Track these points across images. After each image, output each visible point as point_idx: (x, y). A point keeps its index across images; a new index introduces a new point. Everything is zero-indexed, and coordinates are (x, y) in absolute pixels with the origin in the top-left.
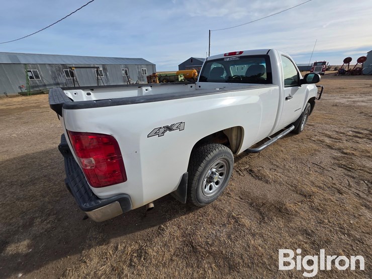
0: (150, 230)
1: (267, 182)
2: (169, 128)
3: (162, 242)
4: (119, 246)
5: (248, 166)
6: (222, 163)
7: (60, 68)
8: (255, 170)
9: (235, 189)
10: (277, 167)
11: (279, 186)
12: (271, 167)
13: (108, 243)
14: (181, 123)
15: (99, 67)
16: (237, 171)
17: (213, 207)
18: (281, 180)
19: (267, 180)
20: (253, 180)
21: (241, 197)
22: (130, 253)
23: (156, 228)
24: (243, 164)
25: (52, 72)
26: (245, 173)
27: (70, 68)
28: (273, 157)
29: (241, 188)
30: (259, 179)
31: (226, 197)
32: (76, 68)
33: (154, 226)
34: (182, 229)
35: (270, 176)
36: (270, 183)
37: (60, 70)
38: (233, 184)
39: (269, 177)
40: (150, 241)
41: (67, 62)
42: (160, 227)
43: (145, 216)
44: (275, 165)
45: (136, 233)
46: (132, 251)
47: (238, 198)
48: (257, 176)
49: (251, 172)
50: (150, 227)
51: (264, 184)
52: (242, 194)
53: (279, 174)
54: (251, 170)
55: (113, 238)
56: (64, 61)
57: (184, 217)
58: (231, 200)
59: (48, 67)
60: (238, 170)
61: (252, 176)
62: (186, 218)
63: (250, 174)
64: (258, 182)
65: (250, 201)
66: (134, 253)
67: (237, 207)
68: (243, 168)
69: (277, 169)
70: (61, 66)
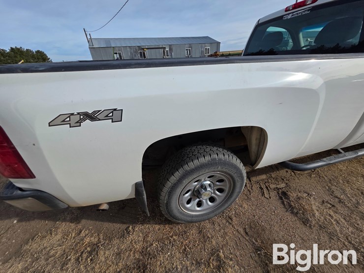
0: (118, 226)
1: (305, 222)
2: (92, 117)
3: (118, 249)
4: (83, 231)
5: (283, 185)
6: (220, 177)
7: (136, 49)
8: (293, 195)
9: (244, 214)
10: (340, 201)
11: (327, 238)
12: (327, 198)
13: (78, 223)
14: (115, 110)
15: (165, 48)
16: (261, 188)
17: (199, 228)
18: (338, 229)
19: (307, 220)
20: (280, 210)
21: (248, 230)
22: (86, 244)
23: (125, 226)
24: (276, 179)
25: (131, 53)
26: (273, 194)
27: (143, 49)
28: (338, 183)
29: (254, 216)
30: (292, 213)
31: (224, 221)
32: (147, 49)
33: (124, 223)
34: (147, 242)
35: (317, 214)
36: (310, 226)
37: (136, 52)
38: (245, 205)
39: (314, 215)
40: (110, 240)
41: (142, 44)
42: (129, 227)
43: (123, 208)
44: (337, 197)
45: (105, 223)
46: (89, 243)
47: (241, 230)
48: (290, 206)
49: (283, 195)
50: (120, 223)
51: (299, 224)
52: (251, 227)
53: (336, 216)
54: (284, 194)
55: (85, 219)
56: (140, 43)
57: (157, 227)
58: (229, 230)
59: (128, 49)
60: (263, 186)
61: (283, 203)
62: (159, 230)
63: (281, 198)
64: (289, 216)
65: (258, 243)
66: (89, 246)
67: (232, 244)
68: (273, 186)
69: (338, 206)
70: (137, 48)
